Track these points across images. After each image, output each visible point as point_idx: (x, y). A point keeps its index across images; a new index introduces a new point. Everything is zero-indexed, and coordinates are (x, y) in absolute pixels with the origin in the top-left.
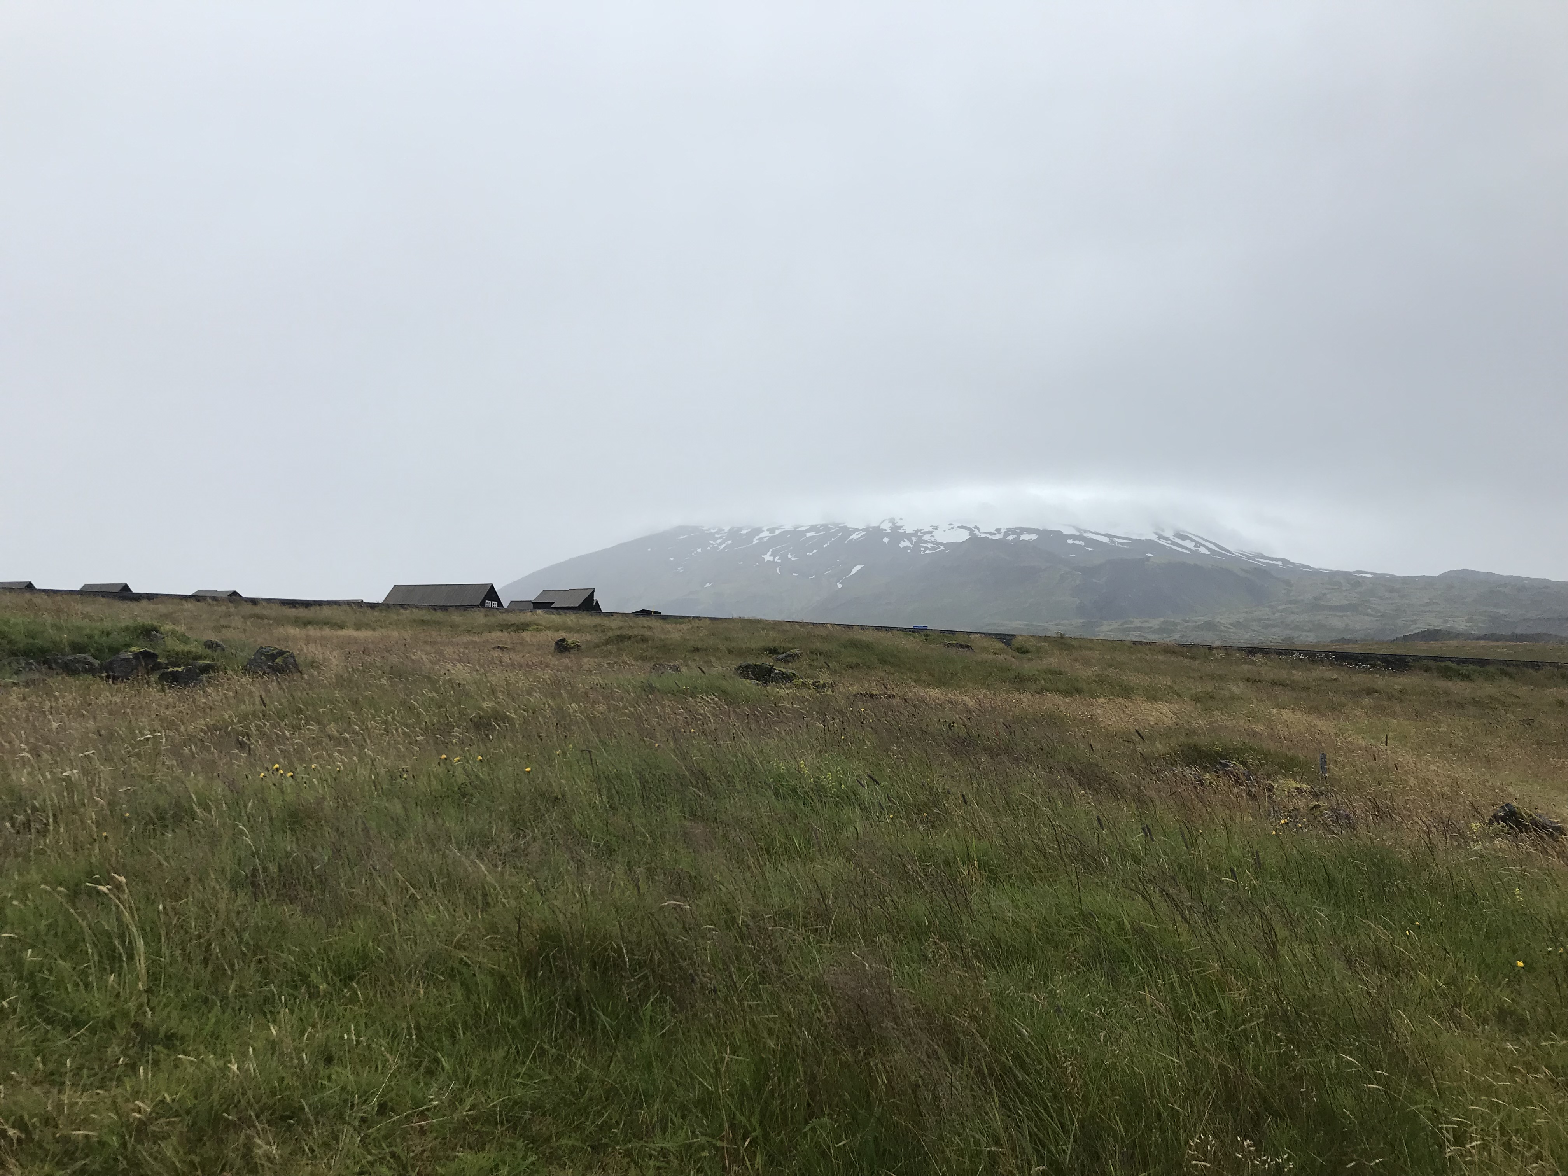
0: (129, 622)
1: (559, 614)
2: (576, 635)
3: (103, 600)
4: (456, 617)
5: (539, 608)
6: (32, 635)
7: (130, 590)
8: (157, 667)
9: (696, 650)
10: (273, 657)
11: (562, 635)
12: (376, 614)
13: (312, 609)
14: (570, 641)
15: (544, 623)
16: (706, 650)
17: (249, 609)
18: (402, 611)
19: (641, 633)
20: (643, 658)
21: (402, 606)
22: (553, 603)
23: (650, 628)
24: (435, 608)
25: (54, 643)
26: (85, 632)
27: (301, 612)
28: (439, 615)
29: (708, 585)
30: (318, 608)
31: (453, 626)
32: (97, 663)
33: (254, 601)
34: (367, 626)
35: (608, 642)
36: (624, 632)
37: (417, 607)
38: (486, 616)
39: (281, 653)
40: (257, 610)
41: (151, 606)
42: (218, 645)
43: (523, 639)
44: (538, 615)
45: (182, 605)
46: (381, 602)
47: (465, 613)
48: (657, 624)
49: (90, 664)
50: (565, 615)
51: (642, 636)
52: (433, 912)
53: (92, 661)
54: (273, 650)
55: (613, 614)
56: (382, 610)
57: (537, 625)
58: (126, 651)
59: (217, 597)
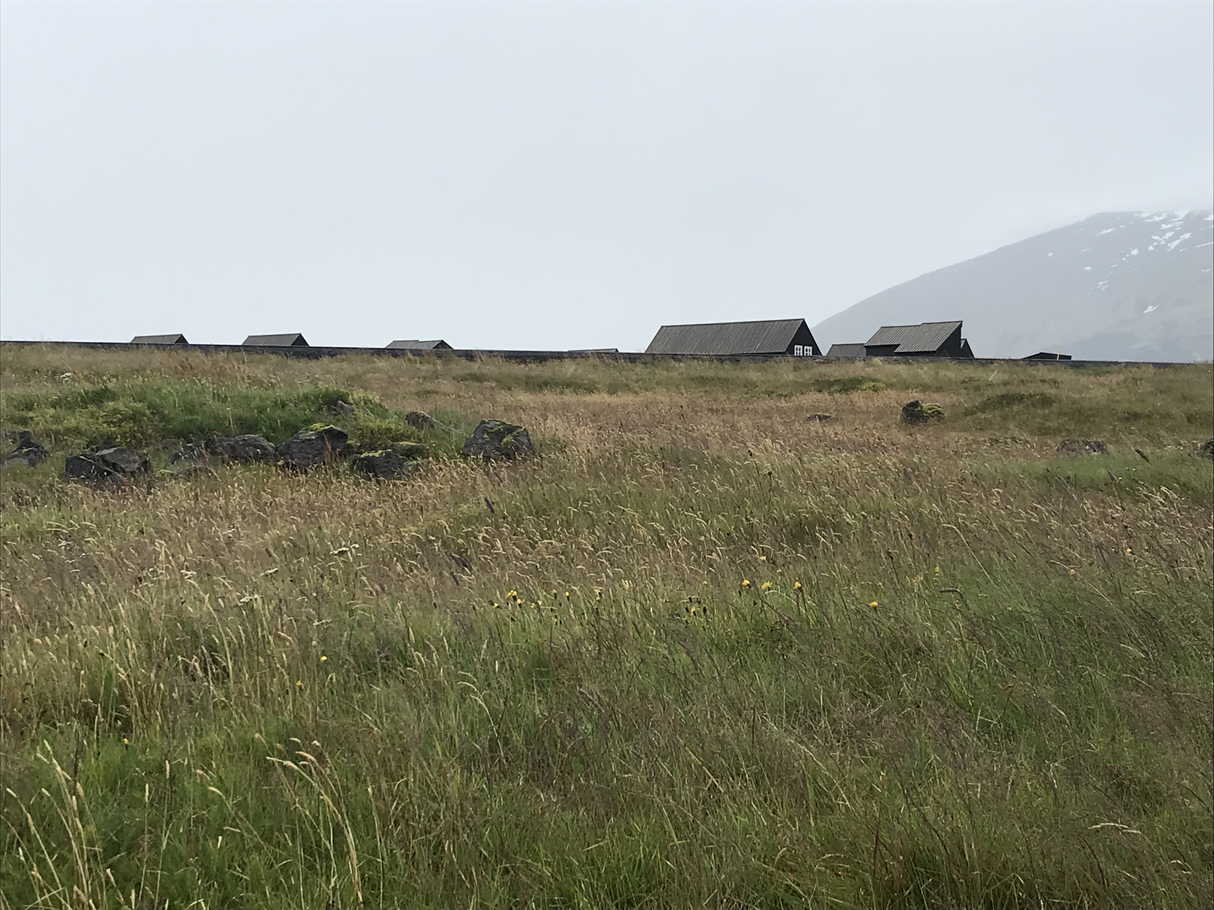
0: (307, 388)
1: (907, 363)
2: (935, 396)
3: (274, 358)
4: (753, 374)
5: (877, 355)
6: (189, 409)
7: (307, 344)
8: (347, 451)
9: (1133, 417)
10: (499, 435)
11: (915, 395)
12: (637, 369)
13: (549, 363)
14: (926, 405)
15: (885, 379)
16: (1149, 416)
17: (461, 367)
18: (673, 363)
19: (1038, 391)
20: (1043, 432)
21: (674, 357)
22: (897, 346)
23: (1054, 382)
24: (721, 359)
25: (217, 418)
26: (254, 404)
27: (534, 369)
28: (727, 370)
29: (1150, 309)
30: (557, 362)
31: (750, 385)
32: (270, 446)
33: (469, 355)
34: (627, 388)
35: (984, 407)
36: (1012, 389)
37: (694, 357)
38: (796, 368)
39: (510, 430)
40: (475, 367)
41: (334, 365)
42: (424, 419)
43: (854, 403)
44: (873, 365)
45: (374, 362)
46: (643, 352)
47: (765, 365)
48: (1065, 376)
49: (263, 448)
50: (915, 365)
51: (1042, 394)
52: (743, 813)
53: (265, 443)
54: (499, 425)
55: (991, 361)
56: (645, 364)
57: (873, 381)
58: (307, 430)
59: (421, 350)
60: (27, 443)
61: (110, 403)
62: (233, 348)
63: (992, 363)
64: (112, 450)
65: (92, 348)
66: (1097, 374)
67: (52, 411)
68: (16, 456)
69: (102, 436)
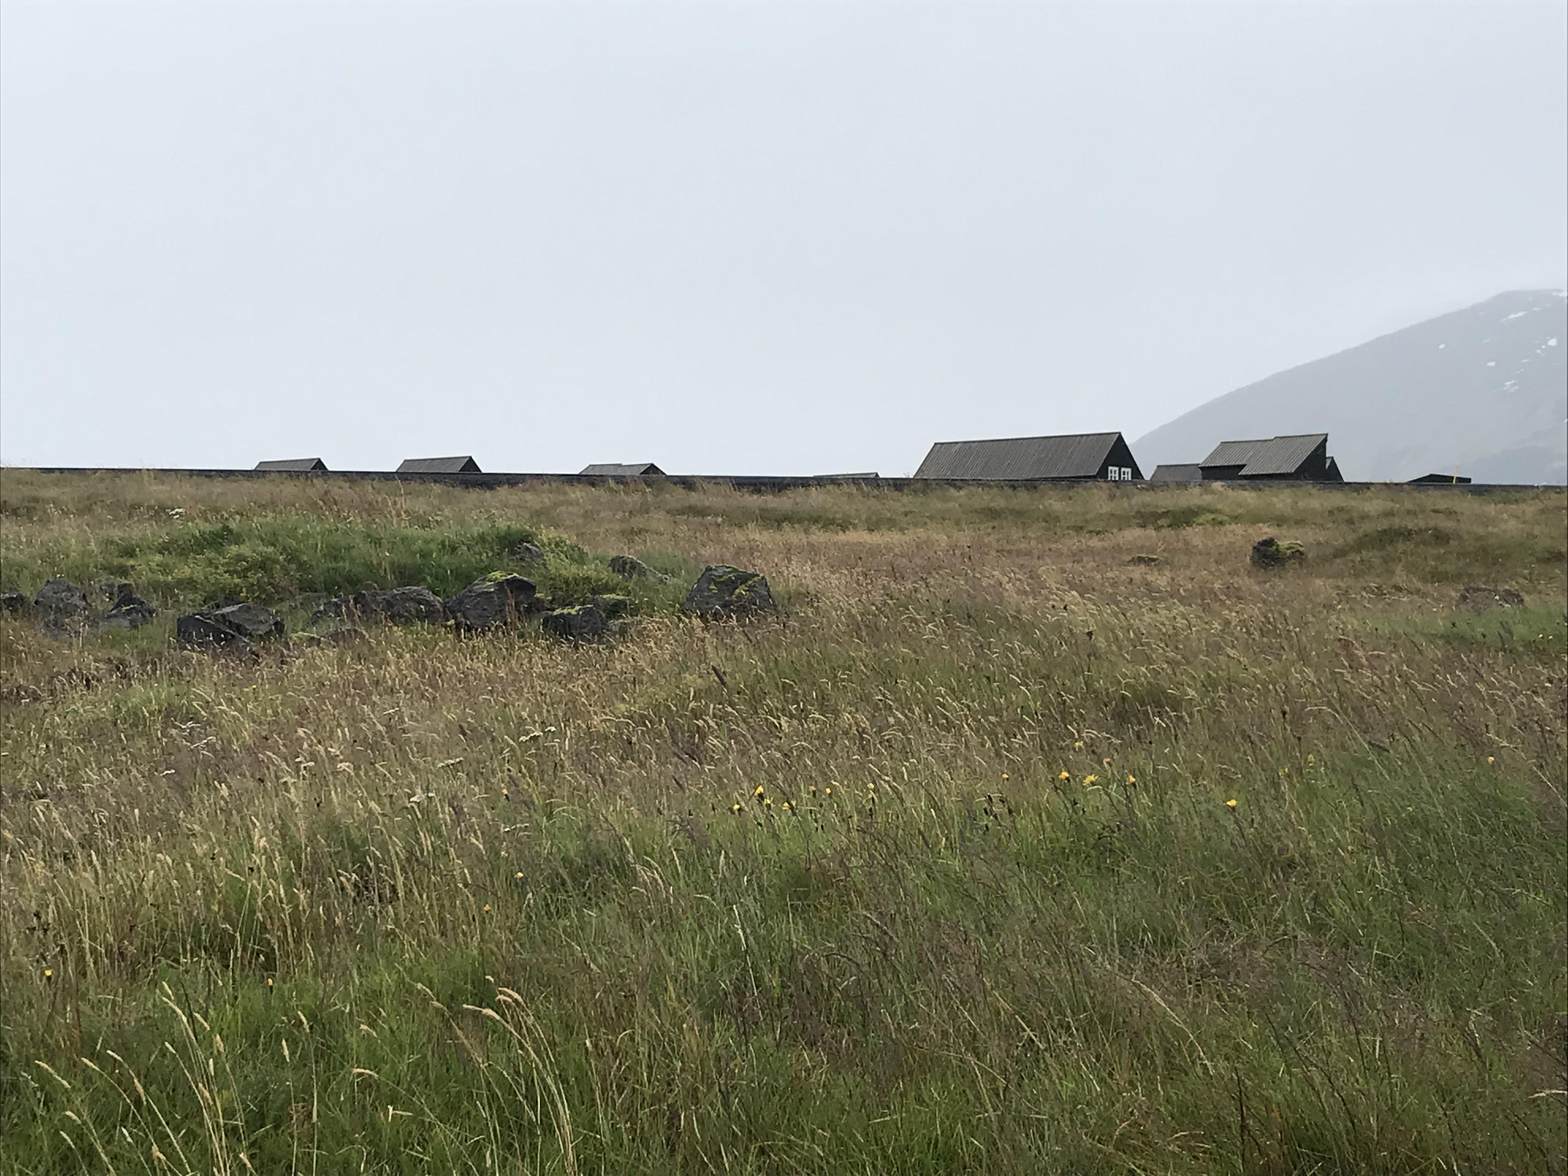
0: (482, 527)
1: (1256, 489)
2: (1295, 532)
3: (437, 488)
4: (1056, 504)
5: (1217, 479)
6: (334, 553)
7: (479, 470)
8: (534, 608)
9: (1556, 557)
10: (730, 585)
11: (1267, 531)
12: (905, 499)
14: (1283, 544)
15: (1227, 510)
17: (678, 497)
18: (953, 491)
19: (1431, 524)
20: (1438, 577)
21: (951, 483)
22: (1242, 467)
23: (1450, 513)
24: (1014, 485)
25: (369, 566)
26: (415, 547)
27: (770, 501)
28: (1023, 498)
30: (801, 490)
31: (1051, 519)
32: (438, 601)
33: (687, 483)
34: (891, 524)
35: (1361, 545)
36: (1396, 522)
37: (978, 483)
38: (1112, 497)
39: (744, 578)
40: (694, 498)
41: (515, 496)
42: (634, 566)
43: (1186, 543)
44: (1213, 492)
45: (565, 494)
46: (911, 477)
47: (1071, 493)
48: (1466, 505)
49: (428, 603)
50: (1267, 491)
51: (1435, 529)
52: (1069, 1078)
53: (431, 597)
54: (730, 573)
55: (1367, 486)
56: (915, 491)
57: (1212, 512)
58: (484, 580)
59: (624, 477)
60: (129, 600)
61: (232, 547)
62: (386, 476)
63: (1369, 488)
64: (235, 608)
65: (207, 476)
66: (1506, 502)
67: (158, 558)
68: (115, 616)
69: (223, 589)
